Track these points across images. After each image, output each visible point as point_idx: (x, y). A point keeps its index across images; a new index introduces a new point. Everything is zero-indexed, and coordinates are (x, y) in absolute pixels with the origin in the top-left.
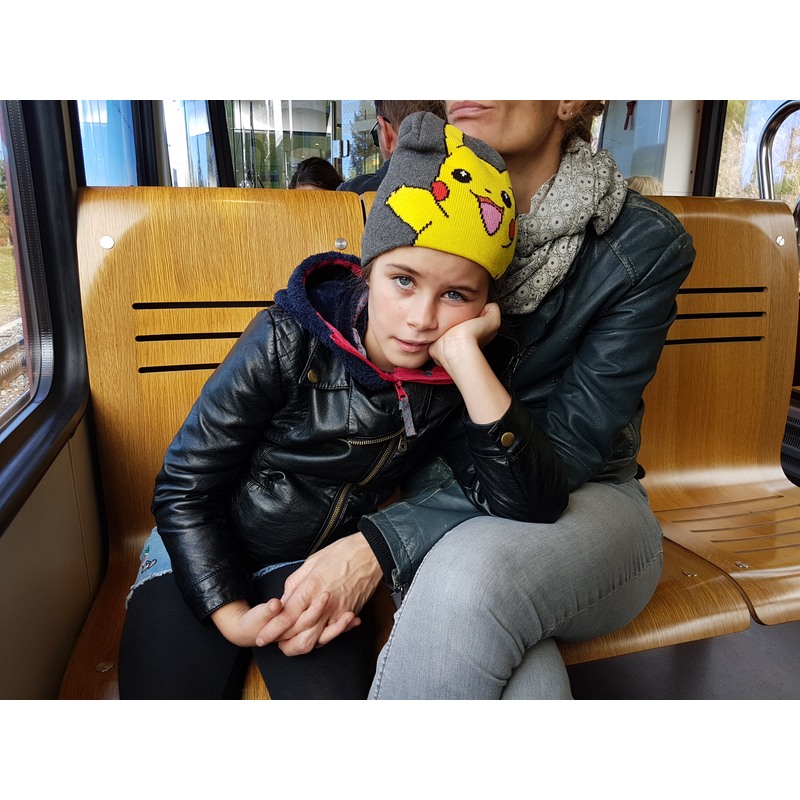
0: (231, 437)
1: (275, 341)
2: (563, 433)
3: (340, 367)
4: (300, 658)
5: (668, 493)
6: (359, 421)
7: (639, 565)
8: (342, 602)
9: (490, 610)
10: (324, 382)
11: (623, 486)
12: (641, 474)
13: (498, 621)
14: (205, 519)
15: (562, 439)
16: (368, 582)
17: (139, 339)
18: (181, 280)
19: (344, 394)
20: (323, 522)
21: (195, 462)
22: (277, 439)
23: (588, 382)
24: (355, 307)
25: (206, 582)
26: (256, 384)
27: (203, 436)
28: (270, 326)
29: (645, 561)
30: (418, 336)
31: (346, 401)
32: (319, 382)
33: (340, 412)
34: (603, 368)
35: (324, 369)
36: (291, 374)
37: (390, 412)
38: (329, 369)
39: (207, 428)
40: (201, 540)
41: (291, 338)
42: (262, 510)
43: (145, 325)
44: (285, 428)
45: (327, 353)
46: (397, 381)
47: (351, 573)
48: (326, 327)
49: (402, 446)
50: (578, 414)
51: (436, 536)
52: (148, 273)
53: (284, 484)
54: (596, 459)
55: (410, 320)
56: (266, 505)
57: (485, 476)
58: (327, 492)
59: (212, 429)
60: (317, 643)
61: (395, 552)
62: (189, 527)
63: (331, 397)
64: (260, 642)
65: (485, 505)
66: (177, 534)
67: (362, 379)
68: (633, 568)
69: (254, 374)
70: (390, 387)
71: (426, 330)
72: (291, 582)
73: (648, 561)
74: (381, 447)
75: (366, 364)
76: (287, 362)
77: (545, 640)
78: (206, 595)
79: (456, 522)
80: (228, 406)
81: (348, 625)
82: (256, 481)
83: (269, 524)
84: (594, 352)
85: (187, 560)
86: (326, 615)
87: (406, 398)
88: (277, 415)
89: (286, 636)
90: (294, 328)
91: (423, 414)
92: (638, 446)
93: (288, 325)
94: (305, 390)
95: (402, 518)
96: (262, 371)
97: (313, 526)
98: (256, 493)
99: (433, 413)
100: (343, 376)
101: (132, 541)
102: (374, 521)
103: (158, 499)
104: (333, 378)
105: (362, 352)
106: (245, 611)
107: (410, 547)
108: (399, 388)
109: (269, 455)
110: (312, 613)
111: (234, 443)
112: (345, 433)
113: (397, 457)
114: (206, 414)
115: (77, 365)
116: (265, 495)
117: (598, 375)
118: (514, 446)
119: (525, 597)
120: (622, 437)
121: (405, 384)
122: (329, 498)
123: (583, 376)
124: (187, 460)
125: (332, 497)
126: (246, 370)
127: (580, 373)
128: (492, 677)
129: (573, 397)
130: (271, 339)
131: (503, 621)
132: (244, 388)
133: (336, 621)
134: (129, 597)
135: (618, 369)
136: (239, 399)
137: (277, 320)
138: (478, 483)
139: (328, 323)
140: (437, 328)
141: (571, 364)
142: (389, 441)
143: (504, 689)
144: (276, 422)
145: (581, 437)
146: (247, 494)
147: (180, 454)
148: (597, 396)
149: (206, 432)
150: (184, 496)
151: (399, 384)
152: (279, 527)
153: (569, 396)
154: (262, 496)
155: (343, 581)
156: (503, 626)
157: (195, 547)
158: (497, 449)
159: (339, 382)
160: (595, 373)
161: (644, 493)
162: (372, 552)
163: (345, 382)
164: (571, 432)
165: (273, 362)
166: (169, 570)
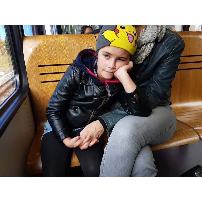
1: (74, 73)
2: (150, 94)
3: (91, 79)
4: (85, 150)
5: (177, 109)
6: (96, 93)
8: (94, 136)
9: (132, 138)
10: (87, 83)
11: (166, 107)
12: (171, 104)
13: (134, 140)
14: (59, 118)
15: (150, 96)
16: (100, 132)
17: (41, 74)
18: (50, 59)
19: (92, 86)
20: (89, 118)
21: (56, 104)
22: (76, 98)
23: (157, 81)
24: (94, 63)
25: (61, 133)
26: (70, 84)
28: (72, 69)
29: (172, 125)
30: (110, 70)
31: (93, 88)
32: (85, 83)
33: (91, 91)
34: (161, 77)
35: (87, 80)
36: (78, 81)
37: (104, 90)
38: (88, 80)
39: (58, 96)
40: (59, 123)
41: (78, 72)
42: (73, 116)
43: (42, 71)
44: (78, 95)
45: (87, 76)
47: (96, 129)
48: (87, 69)
49: (108, 99)
50: (154, 89)
51: (117, 121)
52: (42, 58)
53: (78, 109)
54: (159, 100)
55: (109, 66)
56: (74, 114)
57: (130, 106)
58: (89, 111)
60: (89, 146)
61: (107, 124)
62: (56, 120)
63: (89, 87)
64: (75, 146)
65: (130, 113)
66: (53, 122)
67: (97, 82)
68: (169, 127)
69: (69, 82)
70: (104, 84)
71: (113, 69)
72: (82, 132)
74: (102, 99)
75: (97, 78)
76: (77, 79)
77: (146, 145)
78: (61, 136)
79: (122, 117)
80: (63, 90)
81: (96, 142)
82: (72, 109)
84: (158, 73)
85: (56, 128)
86: (90, 139)
87: (108, 87)
88: (75, 92)
89: (81, 145)
90: (78, 70)
91: (113, 91)
92: (170, 97)
93: (77, 69)
94: (82, 86)
95: (109, 116)
96: (71, 81)
97: (86, 119)
98: (71, 111)
99: (116, 90)
100: (91, 82)
101: (42, 124)
102: (102, 117)
103: (47, 113)
104: (89, 82)
105: (96, 75)
106: (71, 139)
107: (111, 124)
109: (74, 102)
110: (87, 139)
111: (65, 99)
112: (93, 96)
113: (106, 102)
114: (58, 92)
115: (25, 81)
117: (160, 79)
118: (137, 98)
119: (141, 135)
120: (166, 94)
121: (108, 83)
122: (90, 112)
123: (155, 79)
124: (54, 104)
125: (91, 112)
126: (67, 81)
127: (155, 78)
128: (133, 154)
129: (153, 85)
130: (73, 73)
131: (136, 140)
132: (66, 85)
133: (93, 141)
134: (42, 137)
135: (165, 77)
136: (65, 88)
137: (74, 68)
138: (128, 108)
139: (87, 68)
140: (116, 68)
141: (152, 76)
142: (104, 98)
143: (136, 157)
144: (75, 94)
145: (155, 95)
146: (69, 112)
147: (52, 102)
148: (159, 84)
149: (58, 97)
150: (54, 113)
151: (106, 83)
152: (78, 120)
153: (152, 84)
154: (73, 112)
155: (94, 132)
156: (136, 142)
157: (57, 125)
158: (133, 99)
159: (91, 83)
160: (159, 78)
161: (171, 108)
162: (101, 125)
163: (92, 83)
164: (152, 94)
165: (73, 79)
166: (51, 130)
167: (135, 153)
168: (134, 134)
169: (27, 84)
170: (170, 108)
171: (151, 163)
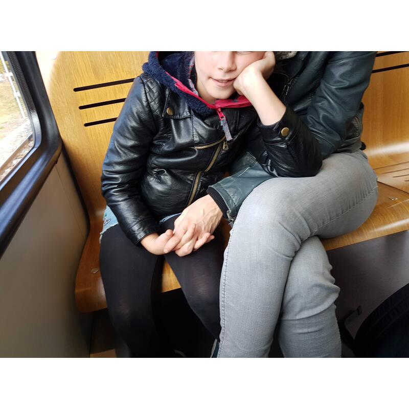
0: (133, 152)
1: (146, 93)
3: (184, 104)
6: (199, 135)
7: (364, 195)
8: (203, 229)
9: (280, 223)
10: (177, 115)
11: (353, 154)
12: (363, 147)
13: (285, 228)
14: (129, 196)
15: (317, 129)
16: (215, 218)
17: (81, 108)
18: (96, 72)
19: (189, 120)
21: (118, 168)
23: (330, 94)
24: (189, 66)
25: (135, 226)
26: (141, 121)
27: (119, 154)
28: (142, 85)
29: (367, 193)
30: (224, 76)
31: (190, 124)
32: (174, 115)
33: (188, 131)
34: (338, 84)
35: (176, 107)
36: (157, 112)
37: (216, 128)
38: (179, 106)
39: (120, 149)
40: (129, 207)
41: (154, 90)
42: (158, 190)
43: (82, 99)
44: (160, 145)
45: (176, 97)
46: (218, 109)
47: (206, 214)
48: (172, 80)
49: (226, 147)
50: (325, 114)
51: (248, 191)
52: (78, 71)
53: (166, 175)
54: (338, 139)
56: (159, 187)
58: (189, 177)
59: (123, 149)
60: (194, 249)
61: (227, 202)
62: (122, 201)
63: (182, 123)
64: (166, 251)
65: (274, 172)
66: (116, 205)
67: (198, 109)
68: (360, 196)
69: (138, 115)
70: (214, 113)
71: (230, 71)
72: (177, 222)
73: (369, 193)
75: (198, 100)
76: (155, 105)
78: (136, 232)
79: (259, 183)
80: (128, 135)
81: (208, 239)
82: (152, 175)
83: (162, 196)
85: (124, 217)
87: (224, 118)
88: (155, 138)
89: (178, 247)
90: (155, 84)
91: (235, 127)
92: (361, 130)
93: (151, 83)
94: (167, 120)
95: (229, 184)
96: (141, 112)
98: (152, 181)
99: (241, 125)
100: (187, 110)
102: (214, 188)
103: (104, 189)
104: (181, 112)
105: (196, 93)
106: (157, 238)
107: (235, 199)
108: (219, 112)
111: (136, 156)
114: (118, 142)
116: (158, 182)
117: (336, 89)
118: (289, 136)
119: (299, 215)
120: (352, 126)
121: (223, 109)
122: (191, 181)
123: (327, 90)
124: (114, 167)
125: (192, 179)
126: (133, 113)
127: (325, 89)
128: (284, 257)
129: (322, 104)
130: (144, 92)
131: (288, 228)
132: (134, 124)
133: (202, 238)
134: (101, 238)
135: (347, 83)
136: (133, 130)
137: (145, 81)
138: (270, 161)
139: (173, 78)
140: (236, 69)
141: (319, 85)
142: (218, 145)
143: (292, 262)
144: (155, 142)
145: (327, 127)
146: (148, 183)
147: (109, 164)
148: (336, 102)
149: (120, 151)
150: (116, 186)
151: (220, 110)
152: (168, 198)
153: (320, 104)
154: (156, 183)
155: (203, 218)
156: (288, 230)
157: (127, 210)
158: (279, 139)
159: (186, 113)
160: (334, 87)
161: (365, 157)
162: (215, 204)
163: (188, 113)
164: (322, 125)
165: (147, 107)
166: (117, 223)
167: (287, 253)
168: (283, 216)
169: (56, 133)
170: (362, 157)
171: (323, 274)
